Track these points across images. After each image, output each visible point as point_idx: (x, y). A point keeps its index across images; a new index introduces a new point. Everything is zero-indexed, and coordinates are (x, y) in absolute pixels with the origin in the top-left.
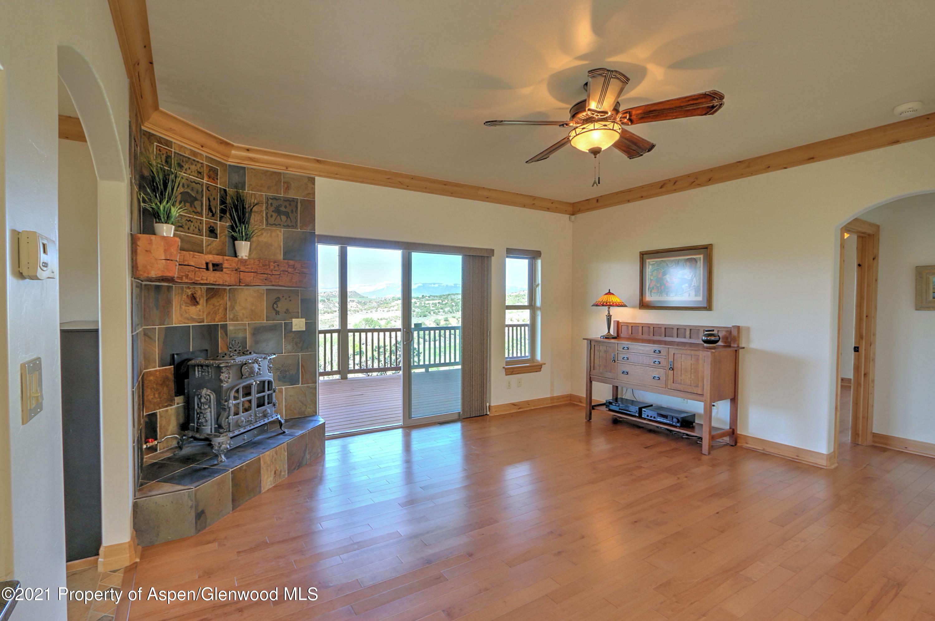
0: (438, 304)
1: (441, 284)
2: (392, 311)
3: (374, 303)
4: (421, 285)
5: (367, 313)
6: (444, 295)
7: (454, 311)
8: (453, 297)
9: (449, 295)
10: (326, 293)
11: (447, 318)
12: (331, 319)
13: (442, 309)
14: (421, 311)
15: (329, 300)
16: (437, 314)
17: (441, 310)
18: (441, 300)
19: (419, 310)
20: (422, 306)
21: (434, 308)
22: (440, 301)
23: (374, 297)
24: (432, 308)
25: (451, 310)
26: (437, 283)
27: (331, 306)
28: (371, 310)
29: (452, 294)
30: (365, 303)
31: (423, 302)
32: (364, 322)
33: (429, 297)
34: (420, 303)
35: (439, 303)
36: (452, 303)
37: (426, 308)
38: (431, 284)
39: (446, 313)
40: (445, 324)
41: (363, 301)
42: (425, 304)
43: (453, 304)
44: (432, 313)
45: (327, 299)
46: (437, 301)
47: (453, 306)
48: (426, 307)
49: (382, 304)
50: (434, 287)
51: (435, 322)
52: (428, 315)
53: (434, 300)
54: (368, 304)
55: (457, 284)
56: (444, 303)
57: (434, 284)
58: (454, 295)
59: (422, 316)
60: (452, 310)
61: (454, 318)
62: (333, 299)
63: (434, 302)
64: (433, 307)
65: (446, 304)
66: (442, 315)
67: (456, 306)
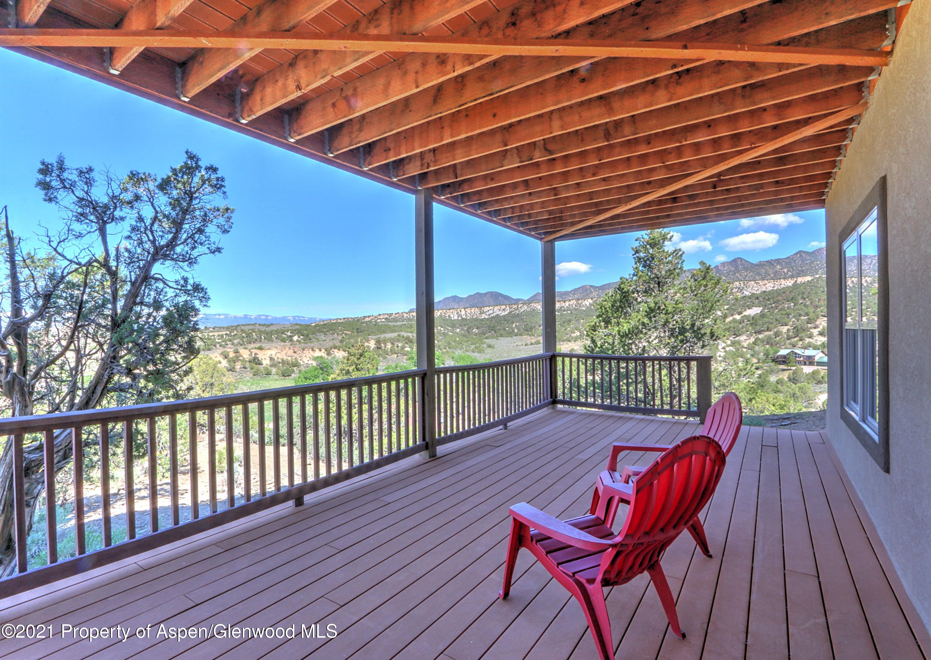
8: (243, 328)
16: (224, 347)
17: (229, 343)
24: (217, 340)
35: (226, 334)
44: (218, 346)
46: (224, 333)
47: (244, 337)
60: (243, 342)
63: (220, 333)
65: (235, 335)
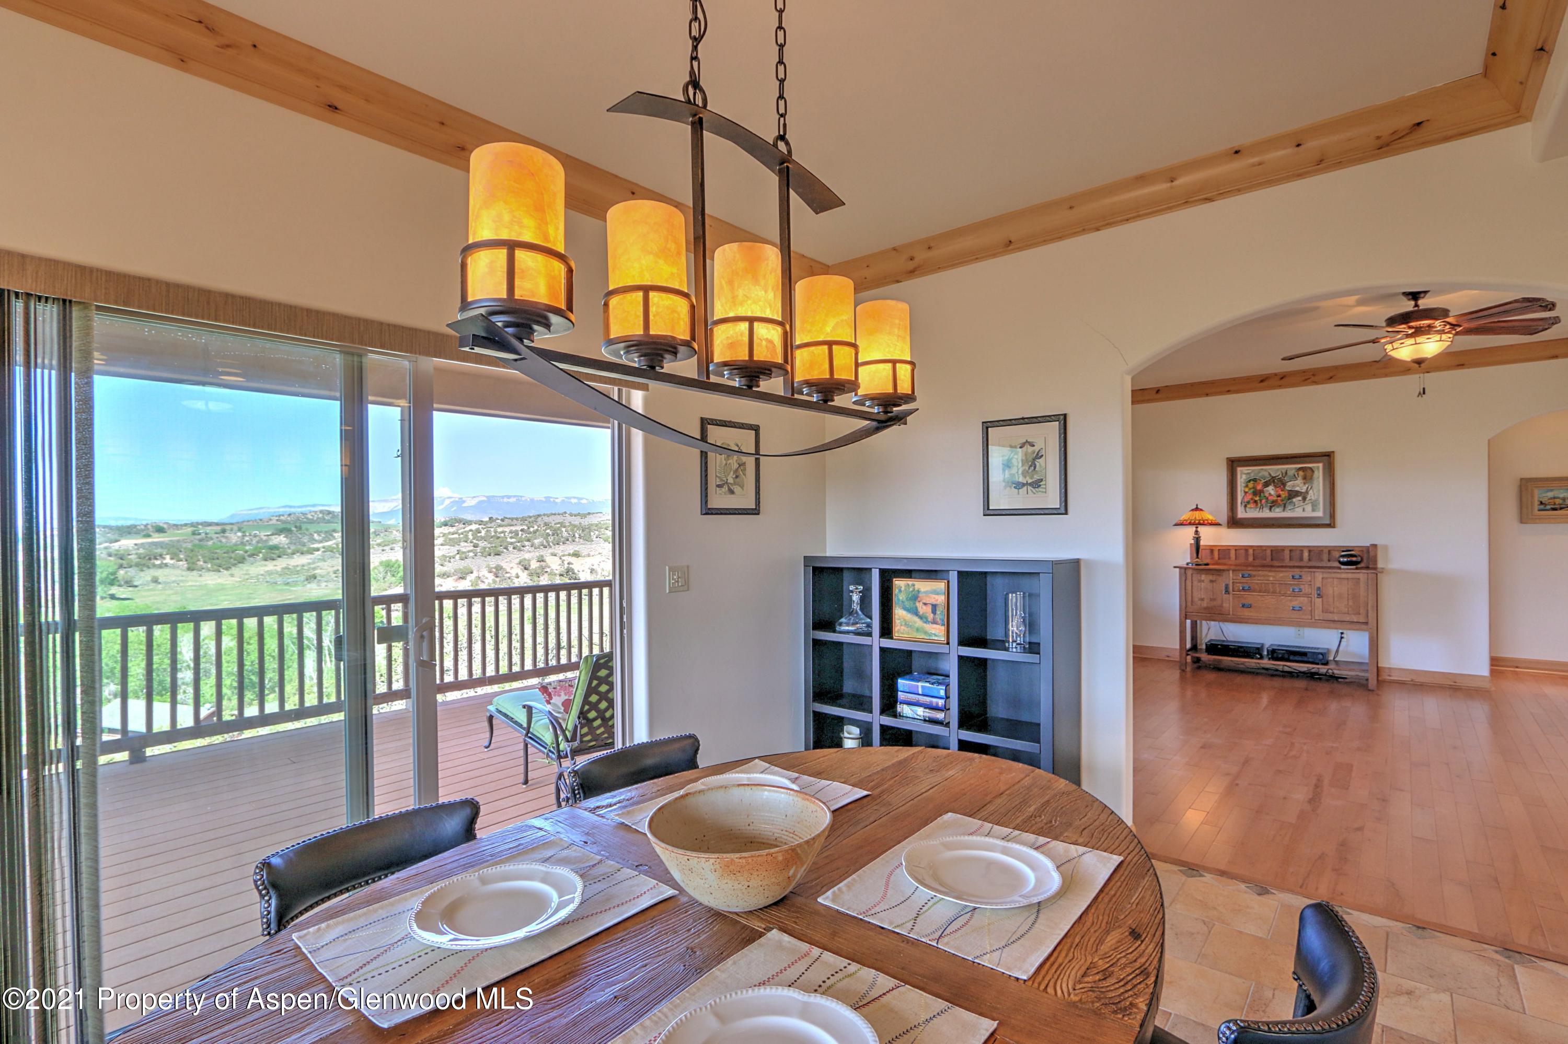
0: (520, 533)
1: (521, 497)
3: (395, 532)
4: (485, 499)
5: (383, 550)
6: (530, 517)
7: (551, 544)
9: (539, 516)
10: (292, 516)
11: (542, 556)
12: (309, 564)
13: (528, 540)
14: (489, 545)
18: (527, 525)
19: (485, 543)
20: (492, 537)
21: (513, 540)
22: (526, 528)
25: (545, 543)
26: (515, 496)
27: (305, 539)
29: (544, 515)
31: (492, 529)
32: (381, 569)
33: (502, 520)
34: (487, 531)
36: (546, 530)
37: (498, 540)
38: (503, 497)
39: (535, 548)
40: (539, 567)
42: (496, 532)
43: (548, 531)
45: (296, 527)
48: (498, 538)
50: (508, 503)
51: (520, 563)
52: (502, 552)
53: (513, 525)
54: (382, 535)
55: (551, 498)
56: (532, 529)
57: (509, 497)
58: (548, 516)
59: (492, 555)
61: (555, 555)
62: (309, 526)
64: (511, 538)
66: (530, 552)
67: (553, 535)
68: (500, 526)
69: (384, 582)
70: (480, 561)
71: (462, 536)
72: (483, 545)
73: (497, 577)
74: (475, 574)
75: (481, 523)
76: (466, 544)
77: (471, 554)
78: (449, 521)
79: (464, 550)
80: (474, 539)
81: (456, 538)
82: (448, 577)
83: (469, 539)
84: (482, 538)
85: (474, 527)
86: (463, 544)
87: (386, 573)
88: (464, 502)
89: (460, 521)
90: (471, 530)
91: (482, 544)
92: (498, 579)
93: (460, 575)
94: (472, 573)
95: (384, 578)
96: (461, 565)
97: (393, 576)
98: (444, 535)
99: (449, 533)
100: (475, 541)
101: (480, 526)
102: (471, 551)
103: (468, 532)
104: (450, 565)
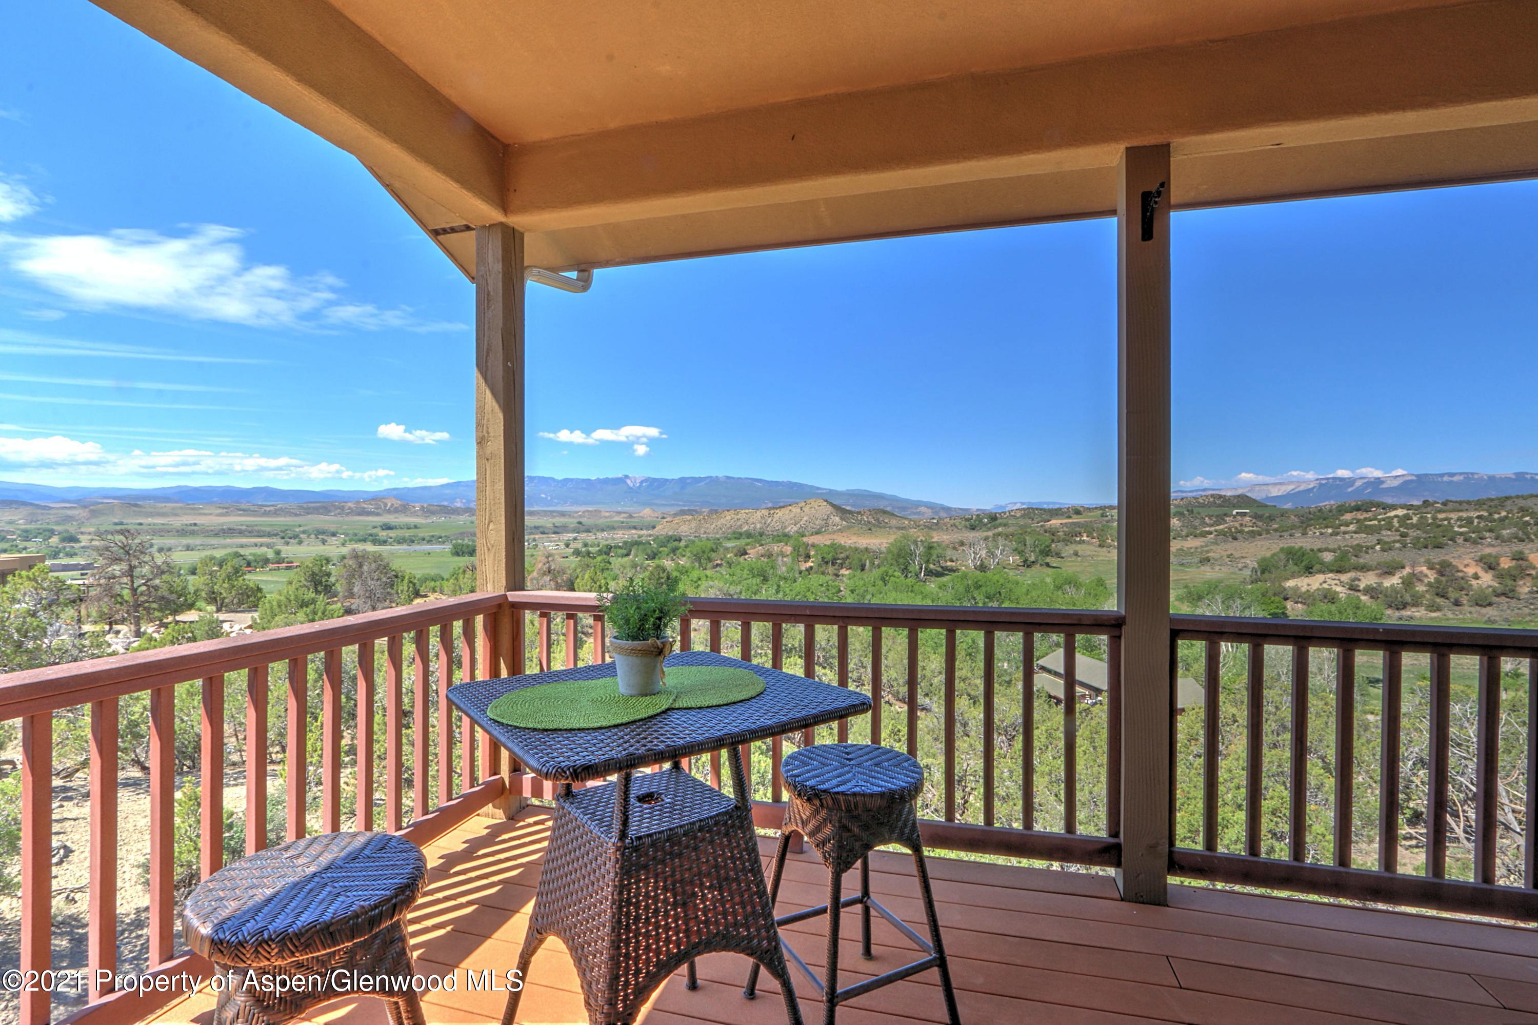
0: (1476, 520)
2: (1345, 533)
3: (1293, 517)
4: (1414, 478)
6: (1492, 500)
12: (1202, 546)
14: (1424, 535)
15: (1192, 512)
18: (1486, 511)
19: (1419, 532)
20: (1429, 525)
21: (1464, 530)
23: (1288, 506)
25: (1522, 535)
27: (1197, 523)
28: (1290, 532)
29: (1517, 496)
30: (1271, 518)
31: (1429, 516)
32: (1282, 556)
33: (1444, 504)
34: (1421, 517)
37: (1440, 529)
38: (1442, 475)
40: (1514, 567)
41: (1267, 515)
43: (1525, 519)
44: (1462, 540)
45: (1188, 511)
46: (1472, 514)
47: (1527, 523)
48: (1439, 526)
49: (1311, 519)
50: (1451, 482)
51: (1480, 560)
52: (1447, 544)
53: (1462, 510)
54: (1278, 520)
56: (1496, 516)
57: (1452, 475)
59: (1430, 547)
60: (1531, 534)
62: (1200, 510)
63: (1463, 515)
64: (1461, 526)
65: (1502, 519)
68: (1440, 511)
69: (1286, 570)
70: (1410, 554)
71: (1383, 523)
72: (1415, 534)
73: (1442, 575)
74: (1408, 570)
75: (1410, 507)
76: (1389, 533)
77: (1397, 545)
78: (1362, 505)
79: (1386, 539)
80: (1400, 526)
81: (1375, 525)
82: (1368, 570)
83: (1393, 526)
84: (1413, 526)
85: (1400, 512)
86: (1384, 532)
87: (1288, 560)
88: (1383, 482)
89: (1378, 505)
90: (1396, 516)
91: (1413, 533)
92: (1443, 579)
93: (1386, 570)
94: (1403, 567)
95: (1285, 566)
96: (1387, 557)
97: (1296, 564)
98: (1358, 521)
99: (1366, 519)
100: (1402, 529)
101: (1411, 512)
102: (1398, 541)
103: (1392, 518)
104: (1367, 556)
